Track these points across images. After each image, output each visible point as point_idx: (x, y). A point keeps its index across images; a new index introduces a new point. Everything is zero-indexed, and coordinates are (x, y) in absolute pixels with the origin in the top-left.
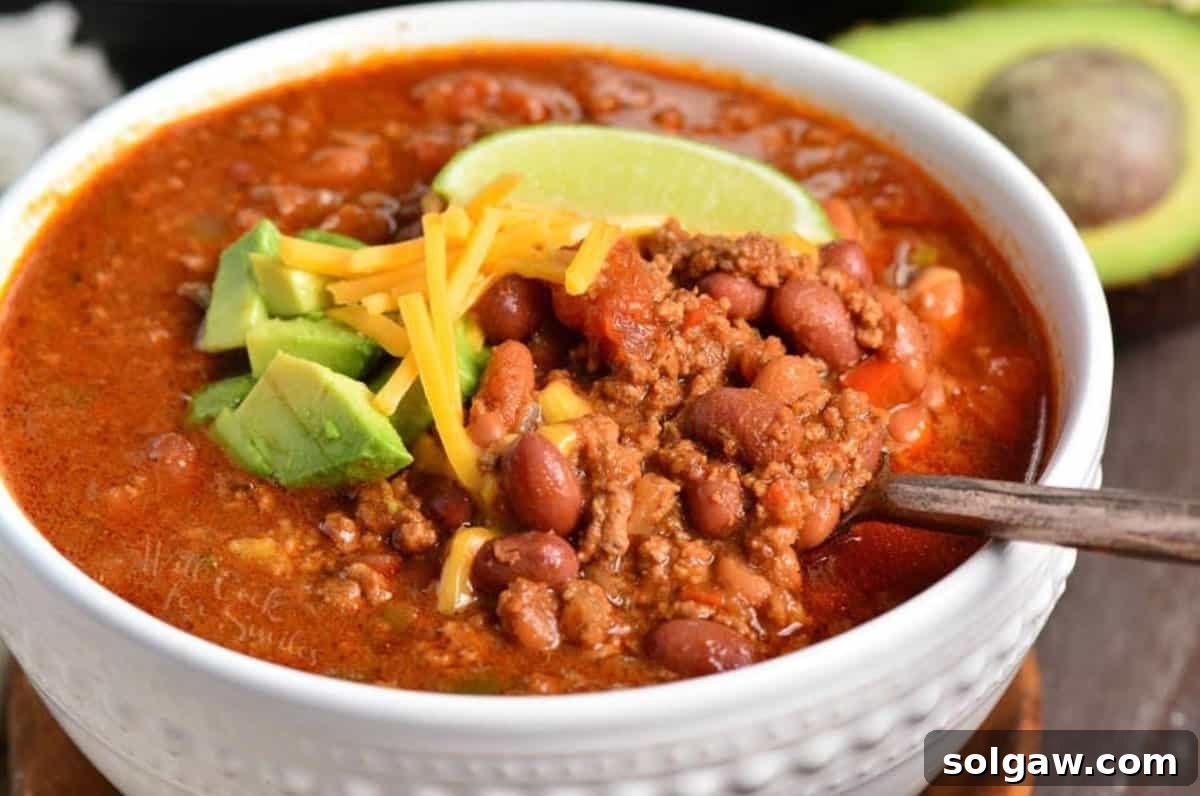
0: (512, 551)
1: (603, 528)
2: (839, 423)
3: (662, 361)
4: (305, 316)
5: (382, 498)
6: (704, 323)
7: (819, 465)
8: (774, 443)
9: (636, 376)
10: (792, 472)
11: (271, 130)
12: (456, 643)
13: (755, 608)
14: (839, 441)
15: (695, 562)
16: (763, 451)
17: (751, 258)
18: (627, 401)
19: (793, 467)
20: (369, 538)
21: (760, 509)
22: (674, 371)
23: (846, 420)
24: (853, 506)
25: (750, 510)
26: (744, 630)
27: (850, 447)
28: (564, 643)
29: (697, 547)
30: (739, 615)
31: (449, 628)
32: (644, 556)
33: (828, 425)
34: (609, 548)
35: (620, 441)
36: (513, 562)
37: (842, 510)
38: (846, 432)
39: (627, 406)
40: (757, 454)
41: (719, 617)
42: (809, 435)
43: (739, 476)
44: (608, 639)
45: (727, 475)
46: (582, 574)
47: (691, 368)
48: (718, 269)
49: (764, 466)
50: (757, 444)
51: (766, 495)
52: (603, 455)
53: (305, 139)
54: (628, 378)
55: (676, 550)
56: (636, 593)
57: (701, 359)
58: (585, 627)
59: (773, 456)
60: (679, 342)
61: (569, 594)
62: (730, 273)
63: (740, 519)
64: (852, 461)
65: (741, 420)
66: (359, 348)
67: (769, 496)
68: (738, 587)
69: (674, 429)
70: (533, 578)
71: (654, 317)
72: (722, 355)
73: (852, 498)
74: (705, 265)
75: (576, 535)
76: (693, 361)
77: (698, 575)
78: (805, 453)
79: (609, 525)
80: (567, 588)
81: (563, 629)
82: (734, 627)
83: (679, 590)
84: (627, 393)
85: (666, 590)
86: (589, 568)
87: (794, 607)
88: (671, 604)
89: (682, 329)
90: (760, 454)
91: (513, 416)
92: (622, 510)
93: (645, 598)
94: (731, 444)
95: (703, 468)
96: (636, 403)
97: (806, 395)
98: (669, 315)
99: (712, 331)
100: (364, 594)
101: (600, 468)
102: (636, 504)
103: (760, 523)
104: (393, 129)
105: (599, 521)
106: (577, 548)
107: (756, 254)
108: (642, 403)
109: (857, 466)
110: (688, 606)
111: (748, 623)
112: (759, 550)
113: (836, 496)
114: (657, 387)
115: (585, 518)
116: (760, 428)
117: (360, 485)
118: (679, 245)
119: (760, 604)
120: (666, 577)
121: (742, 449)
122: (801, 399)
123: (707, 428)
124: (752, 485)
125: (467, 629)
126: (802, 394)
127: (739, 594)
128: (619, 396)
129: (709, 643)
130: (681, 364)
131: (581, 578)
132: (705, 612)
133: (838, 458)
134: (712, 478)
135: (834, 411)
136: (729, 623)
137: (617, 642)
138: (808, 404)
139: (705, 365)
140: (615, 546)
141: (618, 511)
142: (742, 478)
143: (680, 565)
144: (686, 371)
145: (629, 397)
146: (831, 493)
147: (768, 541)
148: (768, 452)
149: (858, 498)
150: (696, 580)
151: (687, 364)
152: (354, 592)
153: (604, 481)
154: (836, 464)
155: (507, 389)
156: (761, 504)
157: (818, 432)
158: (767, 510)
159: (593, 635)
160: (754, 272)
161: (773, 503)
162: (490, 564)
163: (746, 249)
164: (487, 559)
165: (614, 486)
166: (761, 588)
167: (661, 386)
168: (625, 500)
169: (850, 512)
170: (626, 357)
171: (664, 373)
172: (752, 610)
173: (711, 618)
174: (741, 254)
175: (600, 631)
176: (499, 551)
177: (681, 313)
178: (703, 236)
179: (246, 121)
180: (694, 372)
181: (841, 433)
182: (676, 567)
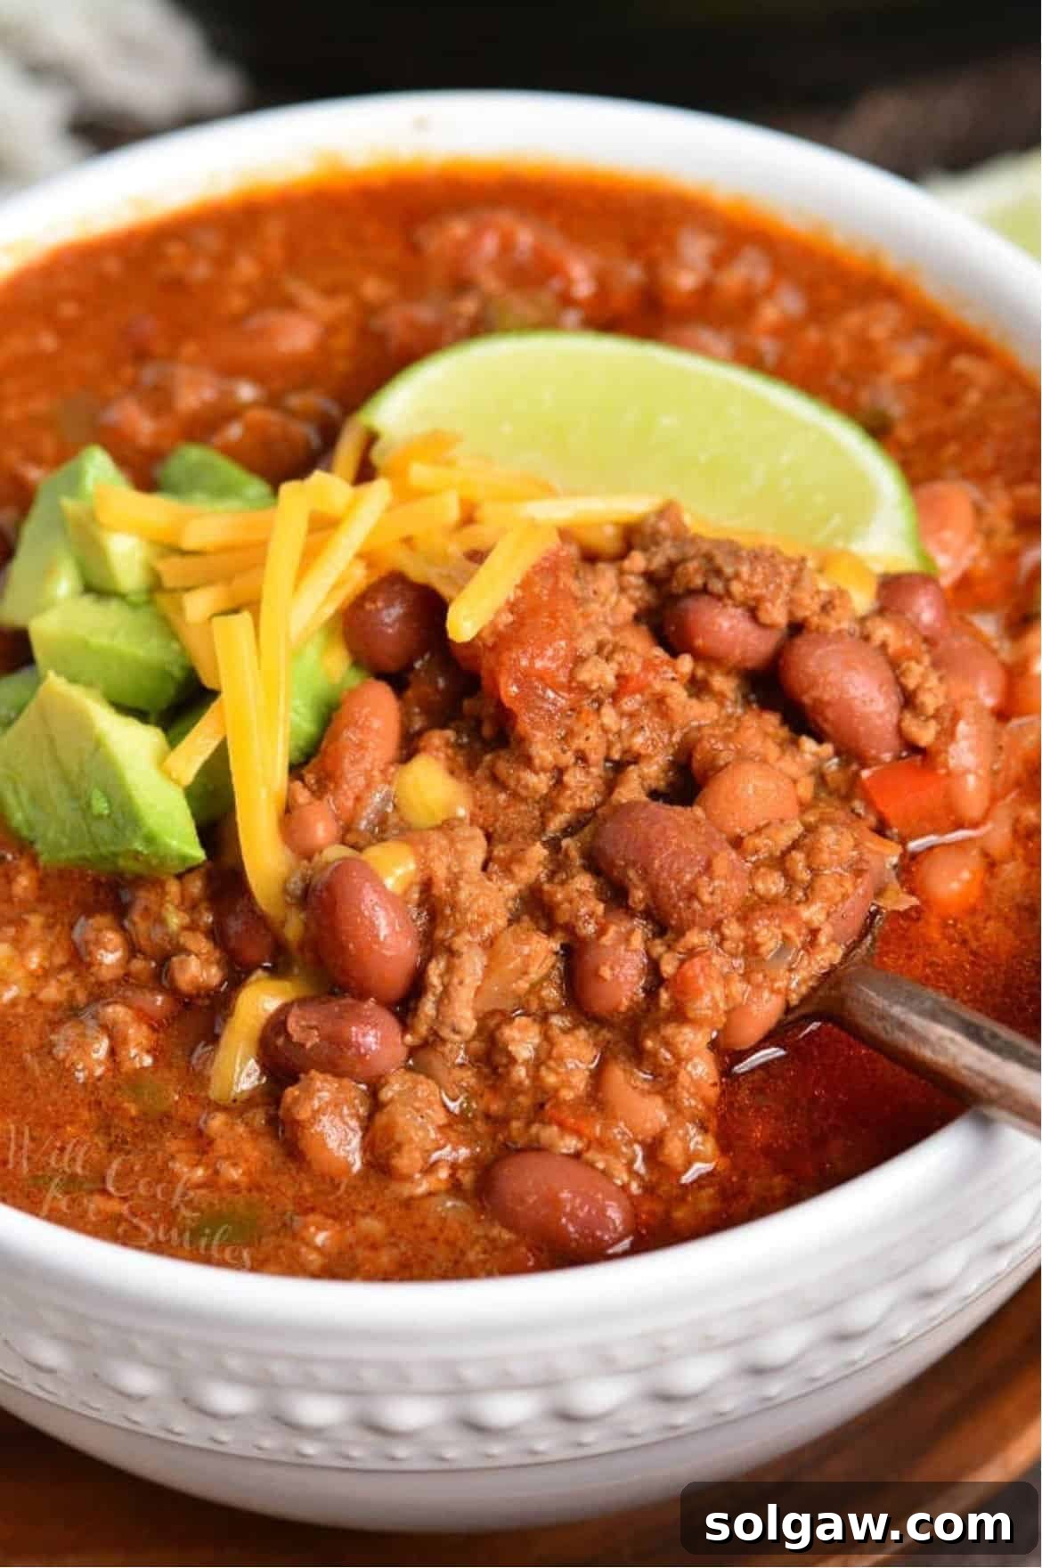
0: (311, 1028)
1: (439, 1003)
2: (805, 876)
3: (578, 743)
4: (121, 596)
5: (161, 905)
6: (647, 692)
7: (759, 939)
8: (696, 905)
9: (537, 762)
10: (720, 944)
11: (201, 271)
12: (221, 1147)
13: (642, 1143)
14: (798, 903)
15: (571, 1066)
16: (679, 914)
17: (750, 585)
18: (524, 793)
19: (723, 938)
20: (138, 965)
21: (664, 996)
22: (595, 757)
23: (815, 872)
24: (804, 1000)
25: (651, 993)
26: (621, 1177)
27: (813, 913)
28: (368, 1165)
29: (577, 1041)
30: (617, 1154)
31: (217, 1122)
32: (500, 1045)
33: (789, 877)
34: (445, 1032)
35: (485, 868)
36: (309, 1045)
37: (787, 1002)
38: (813, 890)
39: (524, 800)
40: (671, 916)
41: (589, 1155)
42: (760, 886)
43: (646, 941)
44: (430, 1169)
45: (626, 939)
46: (411, 1062)
47: (625, 752)
48: (705, 590)
49: (681, 933)
50: (672, 902)
51: (674, 976)
52: (453, 892)
53: (247, 289)
54: (527, 762)
55: (546, 1045)
56: (488, 1096)
57: (638, 740)
58: (399, 1147)
59: (693, 922)
60: (609, 716)
61: (386, 1094)
62: (719, 598)
63: (637, 1003)
64: (814, 932)
65: (657, 864)
66: (168, 667)
67: (678, 978)
68: (619, 1114)
69: (574, 853)
70: (334, 1068)
71: (570, 682)
72: (670, 739)
73: (804, 990)
74: (689, 582)
75: (405, 1005)
76: (626, 744)
77: (571, 1087)
78: (744, 917)
79: (446, 1001)
80: (387, 1083)
81: (368, 1146)
82: (606, 1174)
83: (543, 1106)
84: (523, 782)
85: (524, 1100)
86: (421, 1056)
87: (701, 1142)
88: (529, 1124)
89: (615, 697)
90: (675, 916)
91: (350, 804)
92: (468, 980)
93: (496, 1107)
94: (638, 895)
95: (597, 923)
96: (537, 797)
97: (767, 825)
98: (592, 681)
99: (659, 703)
100: (112, 1052)
101: (448, 911)
102: (488, 970)
103: (661, 1014)
104: (372, 288)
105: (434, 995)
106: (405, 1024)
107: (757, 579)
108: (545, 798)
109: (822, 939)
110: (549, 1133)
111: (630, 1165)
112: (655, 1054)
113: (779, 984)
114: (566, 778)
115: (417, 985)
116: (678, 882)
117: (138, 881)
118: (668, 544)
119: (649, 1140)
120: (527, 1082)
121: (652, 905)
122: (758, 831)
123: (612, 864)
124: (660, 956)
125: (241, 1129)
126: (762, 823)
127: (622, 1124)
128: (512, 783)
129: (565, 1195)
130: (609, 746)
131: (409, 1069)
132: (570, 1144)
133: (790, 930)
134: (607, 940)
135: (798, 856)
136: (601, 1165)
137: (443, 1174)
138: (766, 841)
139: (643, 752)
140: (456, 1031)
141: (461, 983)
142: (649, 943)
143: (549, 1068)
144: (616, 756)
145: (526, 787)
146: (774, 980)
147: (667, 1044)
148: (686, 915)
149: (814, 989)
150: (568, 1095)
151: (618, 746)
152: (102, 1048)
153: (451, 931)
154: (786, 937)
155: (346, 764)
156: (667, 989)
157: (773, 884)
158: (672, 998)
159: (406, 1161)
160: (753, 603)
161: (682, 988)
162: (280, 1041)
163: (745, 570)
164: (278, 1034)
165: (459, 943)
166: (654, 1113)
167: (574, 778)
168: (473, 964)
169: (797, 1007)
170: (526, 733)
171: (582, 757)
172: (637, 1148)
173: (577, 1155)
174: (737, 576)
175: (417, 1155)
176: (292, 1025)
177: (610, 679)
178: (701, 538)
179: (174, 249)
180: (627, 757)
181: (805, 890)
182: (543, 1071)
